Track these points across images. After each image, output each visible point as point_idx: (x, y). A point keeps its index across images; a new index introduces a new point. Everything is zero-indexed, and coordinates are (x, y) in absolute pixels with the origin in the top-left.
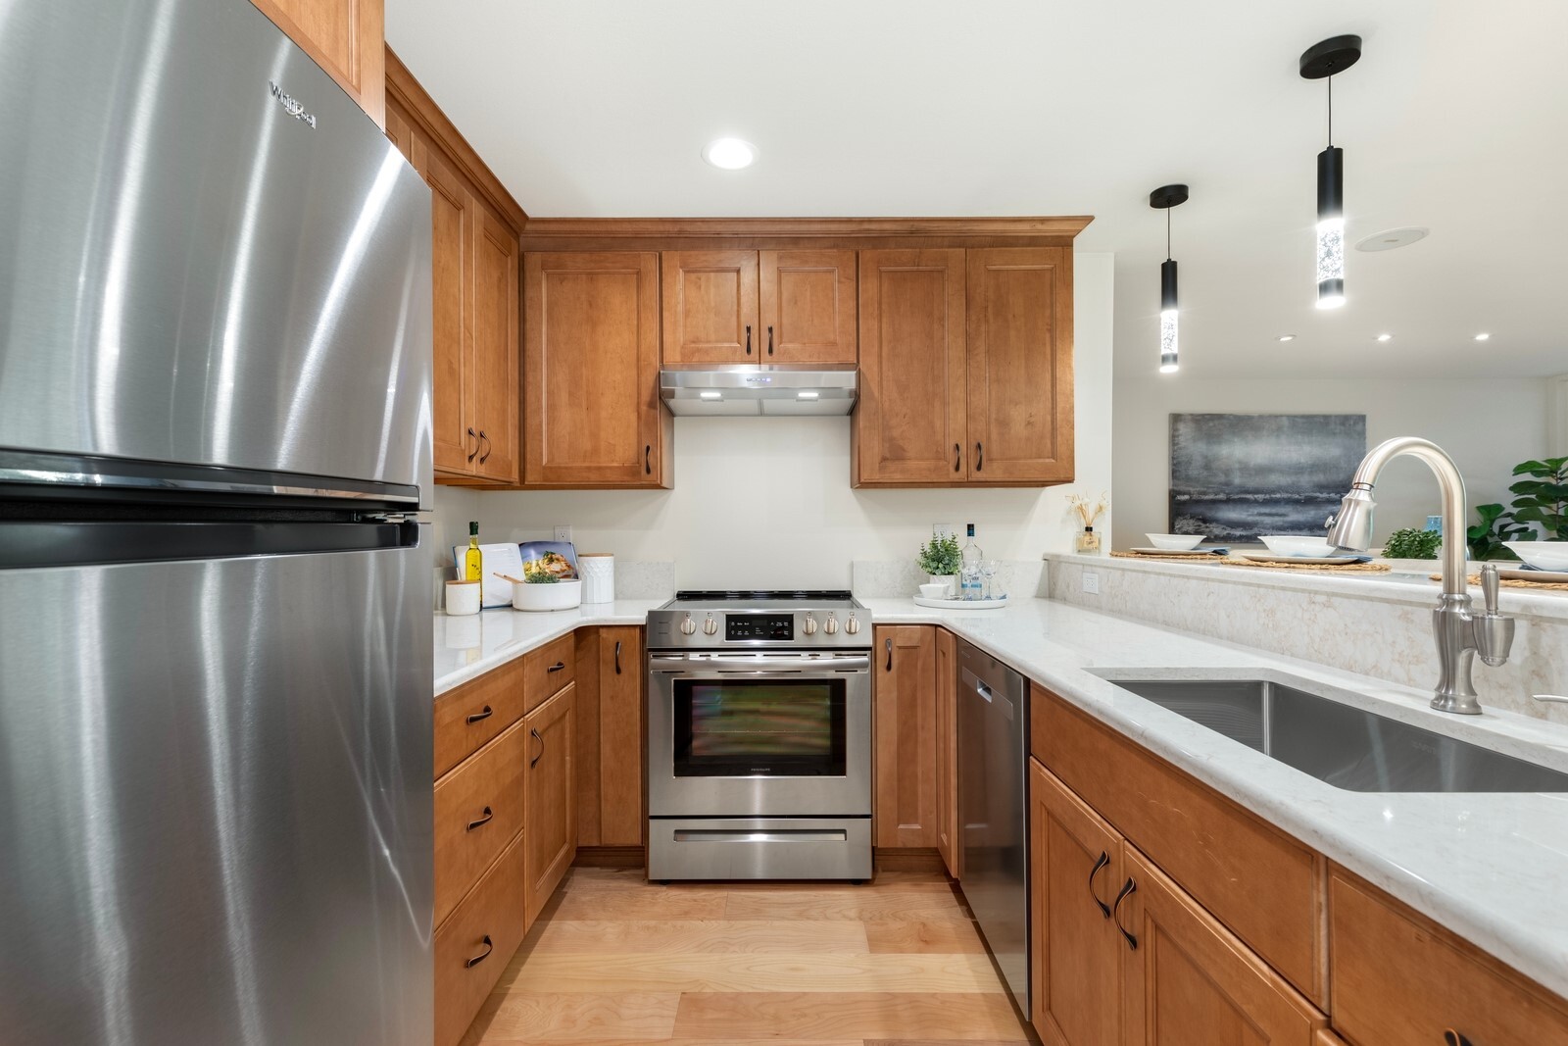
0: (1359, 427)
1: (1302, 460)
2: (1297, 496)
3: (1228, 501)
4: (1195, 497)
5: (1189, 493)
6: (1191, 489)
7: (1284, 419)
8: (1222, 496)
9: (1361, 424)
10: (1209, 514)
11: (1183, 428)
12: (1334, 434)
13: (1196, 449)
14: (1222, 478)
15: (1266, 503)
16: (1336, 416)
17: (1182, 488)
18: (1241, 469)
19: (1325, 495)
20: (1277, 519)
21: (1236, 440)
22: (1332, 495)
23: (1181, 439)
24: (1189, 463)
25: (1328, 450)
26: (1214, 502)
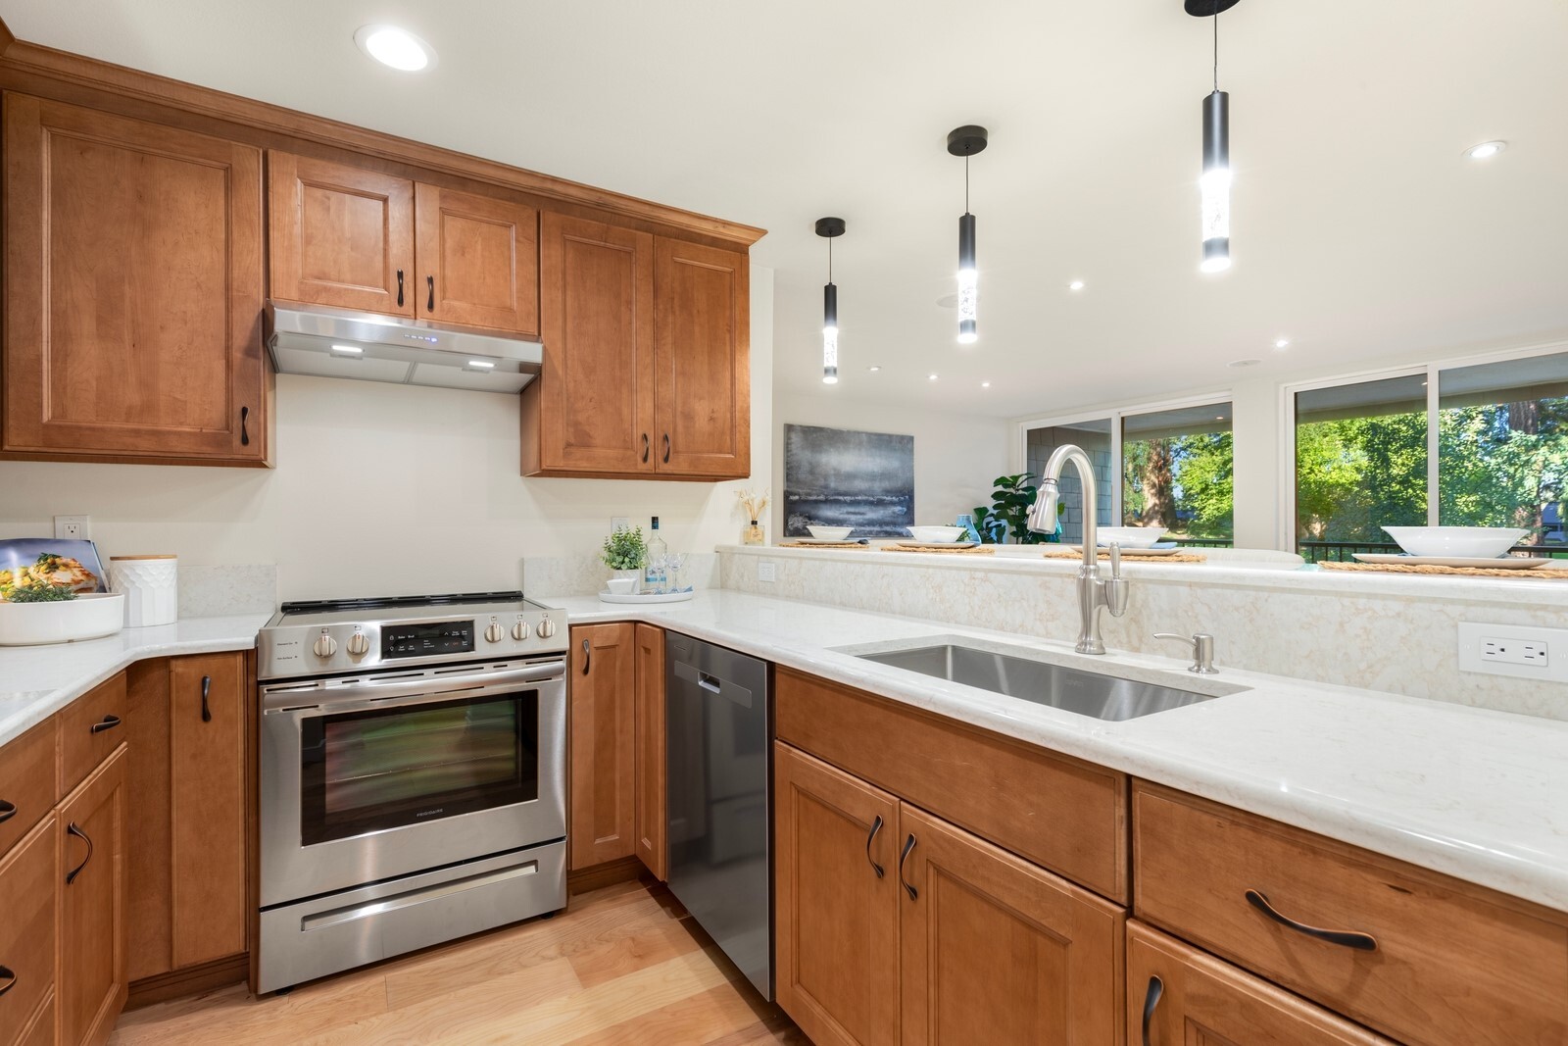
0: (909, 446)
1: (876, 470)
3: (826, 502)
4: (803, 497)
6: (801, 491)
7: (864, 435)
8: (822, 497)
9: (911, 443)
10: (813, 512)
11: (794, 438)
12: (895, 450)
13: (804, 456)
14: (822, 482)
16: (897, 436)
17: (794, 490)
18: (835, 475)
19: (889, 498)
20: (859, 517)
21: (832, 450)
23: (793, 447)
24: (799, 467)
25: (893, 462)
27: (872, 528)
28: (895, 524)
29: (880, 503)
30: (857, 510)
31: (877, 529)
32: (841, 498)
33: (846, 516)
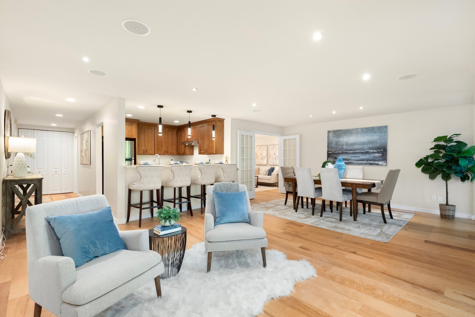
0: (384, 130)
1: (365, 141)
2: (363, 151)
3: (342, 153)
4: (333, 152)
5: (332, 151)
6: (332, 150)
7: (359, 129)
8: (341, 152)
9: (385, 129)
11: (330, 134)
12: (376, 132)
13: (334, 140)
14: (341, 147)
15: (353, 153)
16: (376, 127)
17: (330, 150)
18: (346, 144)
19: (372, 151)
20: (356, 158)
21: (345, 136)
22: (375, 151)
23: (330, 137)
24: (332, 143)
25: (374, 137)
26: (338, 153)
27: (363, 162)
28: (375, 160)
29: (367, 153)
30: (355, 156)
31: (365, 162)
32: (348, 152)
33: (351, 158)
